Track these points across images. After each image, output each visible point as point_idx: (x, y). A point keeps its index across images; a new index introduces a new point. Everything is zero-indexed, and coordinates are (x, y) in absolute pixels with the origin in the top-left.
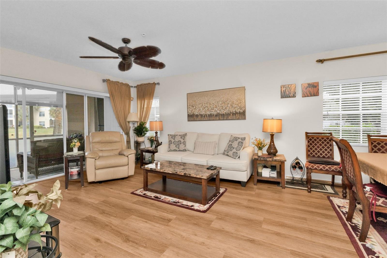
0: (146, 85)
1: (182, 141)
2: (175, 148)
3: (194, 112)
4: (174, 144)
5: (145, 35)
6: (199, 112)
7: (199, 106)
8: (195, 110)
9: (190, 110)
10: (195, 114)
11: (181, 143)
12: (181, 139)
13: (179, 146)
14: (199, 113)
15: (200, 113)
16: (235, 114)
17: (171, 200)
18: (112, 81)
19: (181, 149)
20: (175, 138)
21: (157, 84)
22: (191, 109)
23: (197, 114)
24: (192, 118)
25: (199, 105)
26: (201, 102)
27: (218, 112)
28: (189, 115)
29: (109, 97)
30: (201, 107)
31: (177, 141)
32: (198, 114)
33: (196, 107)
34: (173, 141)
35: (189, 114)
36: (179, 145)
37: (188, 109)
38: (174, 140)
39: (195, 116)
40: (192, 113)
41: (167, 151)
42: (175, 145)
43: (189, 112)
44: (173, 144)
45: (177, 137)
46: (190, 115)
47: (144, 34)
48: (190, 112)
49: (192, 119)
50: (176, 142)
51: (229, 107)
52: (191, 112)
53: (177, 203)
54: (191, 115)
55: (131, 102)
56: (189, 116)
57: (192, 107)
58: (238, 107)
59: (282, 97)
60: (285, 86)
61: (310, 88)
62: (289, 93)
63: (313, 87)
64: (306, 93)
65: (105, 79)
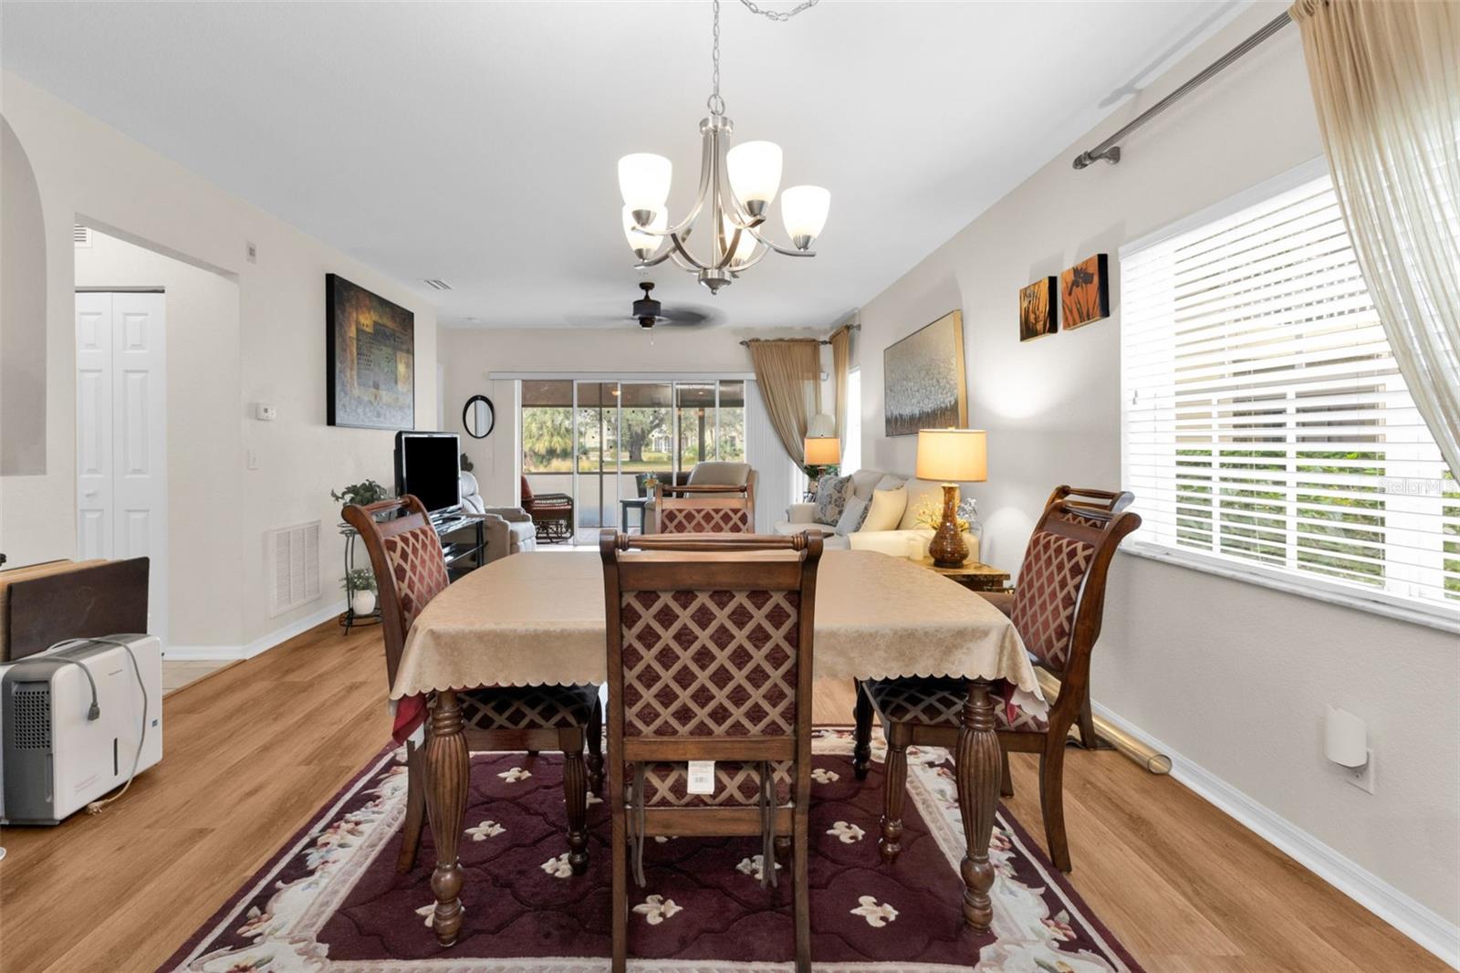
16: (944, 410)
27: (921, 404)
35: (887, 413)
56: (887, 421)
58: (948, 386)
59: (1023, 338)
60: (1028, 292)
61: (1080, 288)
62: (1035, 319)
63: (1086, 283)
64: (1071, 311)
65: (748, 340)
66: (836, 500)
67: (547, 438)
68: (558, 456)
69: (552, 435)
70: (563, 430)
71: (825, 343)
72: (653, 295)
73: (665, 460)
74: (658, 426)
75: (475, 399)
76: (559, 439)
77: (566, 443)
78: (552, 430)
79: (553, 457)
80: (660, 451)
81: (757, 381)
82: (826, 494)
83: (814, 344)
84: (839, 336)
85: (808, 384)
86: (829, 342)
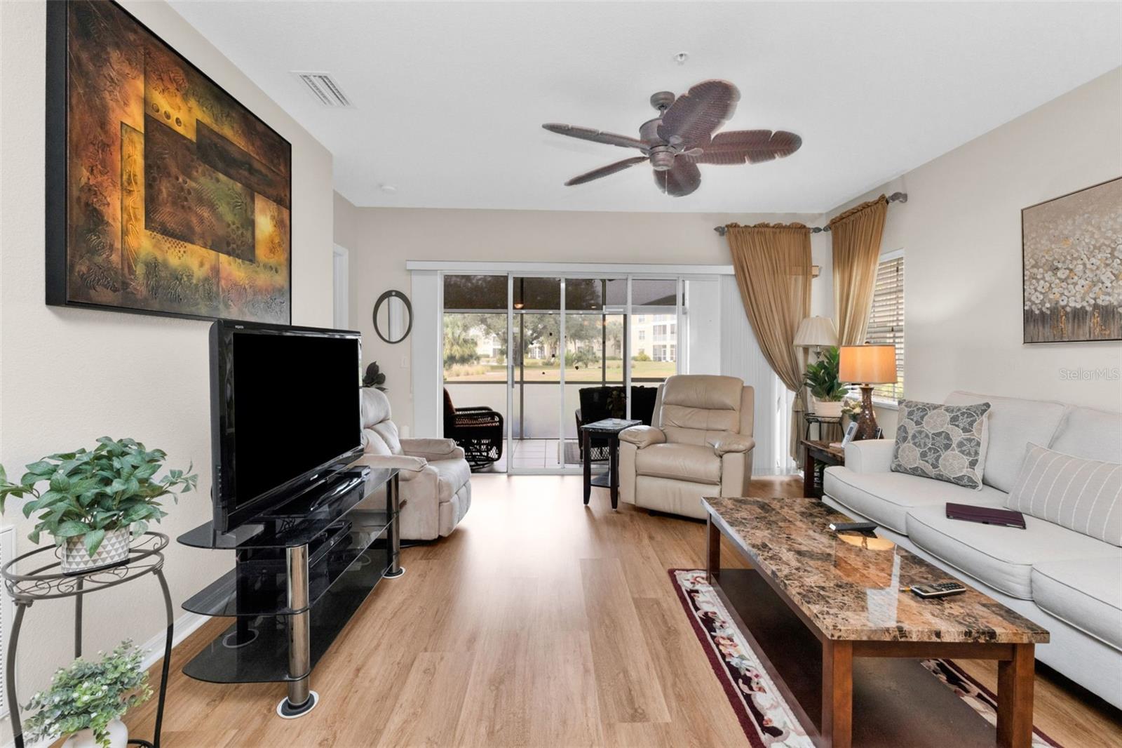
0: (858, 214)
1: (957, 435)
2: (919, 463)
3: (1062, 294)
4: (915, 444)
5: (685, 55)
6: (1092, 295)
7: (1093, 260)
8: (1064, 285)
9: (1039, 289)
10: (1063, 307)
11: (947, 447)
12: (950, 426)
13: (940, 456)
14: (1092, 302)
15: (1095, 299)
17: (736, 655)
18: (746, 226)
19: (946, 473)
20: (922, 418)
21: (893, 200)
22: (1042, 282)
23: (1079, 306)
24: (1047, 329)
25: (1091, 255)
26: (1102, 241)
28: (1032, 311)
29: (731, 275)
30: (1107, 265)
31: (930, 435)
32: (1083, 308)
33: (1071, 270)
34: (912, 428)
35: (1033, 307)
36: (936, 451)
37: (1027, 283)
38: (917, 428)
39: (1068, 319)
40: (1048, 305)
41: (889, 470)
42: (918, 451)
43: (1033, 298)
44: (911, 444)
45: (931, 417)
46: (1037, 312)
47: (681, 55)
48: (1037, 298)
49: (1047, 332)
50: (927, 436)
52: (1042, 297)
53: (740, 681)
54: (1042, 313)
55: (810, 281)
56: (1030, 318)
57: (1050, 273)
65: (723, 226)
66: (914, 437)
67: (448, 346)
68: (457, 362)
69: (452, 345)
70: (461, 340)
71: (817, 230)
73: (541, 365)
74: (537, 338)
75: (387, 295)
76: (459, 348)
77: (463, 351)
78: (452, 340)
79: (453, 363)
80: (534, 358)
81: (735, 275)
82: (930, 431)
83: (801, 232)
84: (852, 218)
85: (796, 280)
86: (826, 229)
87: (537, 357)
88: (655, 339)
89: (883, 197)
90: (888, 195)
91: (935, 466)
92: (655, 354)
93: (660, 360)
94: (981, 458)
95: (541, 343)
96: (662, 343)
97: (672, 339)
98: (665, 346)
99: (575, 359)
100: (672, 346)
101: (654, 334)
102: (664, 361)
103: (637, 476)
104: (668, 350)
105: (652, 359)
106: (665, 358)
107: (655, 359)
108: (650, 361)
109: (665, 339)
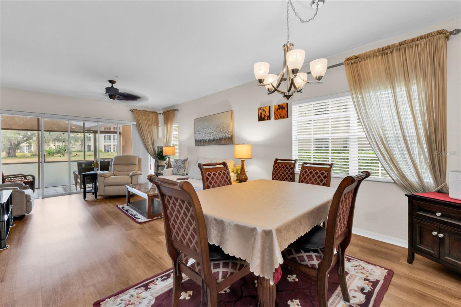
1: (182, 165)
4: (176, 168)
6: (202, 137)
8: (199, 135)
10: (199, 139)
11: (181, 168)
16: (225, 139)
18: (140, 110)
20: (177, 162)
21: (175, 111)
24: (197, 143)
25: (202, 130)
27: (214, 137)
29: (135, 125)
30: (203, 132)
33: (200, 132)
35: (196, 139)
37: (195, 134)
39: (200, 141)
43: (196, 137)
45: (179, 162)
51: (222, 132)
56: (196, 141)
57: (198, 133)
58: (228, 132)
59: (259, 120)
60: (261, 109)
61: (280, 110)
62: (264, 116)
63: (283, 109)
64: (277, 115)
65: (133, 109)
66: (183, 167)
71: (160, 114)
72: (115, 86)
73: (30, 156)
80: (23, 152)
81: (136, 125)
82: (178, 165)
83: (156, 114)
84: (168, 113)
85: (155, 127)
86: (162, 114)
87: (25, 152)
88: (105, 142)
89: (173, 109)
90: (175, 109)
91: (179, 172)
92: (105, 149)
93: (108, 151)
94: (186, 169)
95: (30, 143)
96: (109, 144)
97: (114, 142)
98: (110, 145)
99: (55, 152)
100: (114, 145)
101: (104, 139)
102: (110, 152)
103: (104, 186)
104: (112, 147)
105: (104, 151)
106: (110, 151)
107: (105, 151)
108: (102, 152)
109: (110, 142)
